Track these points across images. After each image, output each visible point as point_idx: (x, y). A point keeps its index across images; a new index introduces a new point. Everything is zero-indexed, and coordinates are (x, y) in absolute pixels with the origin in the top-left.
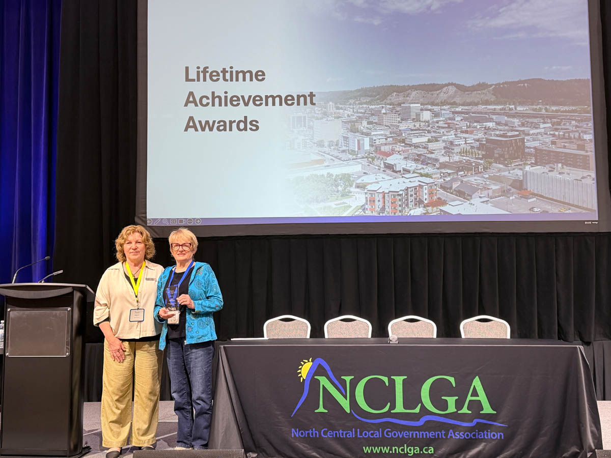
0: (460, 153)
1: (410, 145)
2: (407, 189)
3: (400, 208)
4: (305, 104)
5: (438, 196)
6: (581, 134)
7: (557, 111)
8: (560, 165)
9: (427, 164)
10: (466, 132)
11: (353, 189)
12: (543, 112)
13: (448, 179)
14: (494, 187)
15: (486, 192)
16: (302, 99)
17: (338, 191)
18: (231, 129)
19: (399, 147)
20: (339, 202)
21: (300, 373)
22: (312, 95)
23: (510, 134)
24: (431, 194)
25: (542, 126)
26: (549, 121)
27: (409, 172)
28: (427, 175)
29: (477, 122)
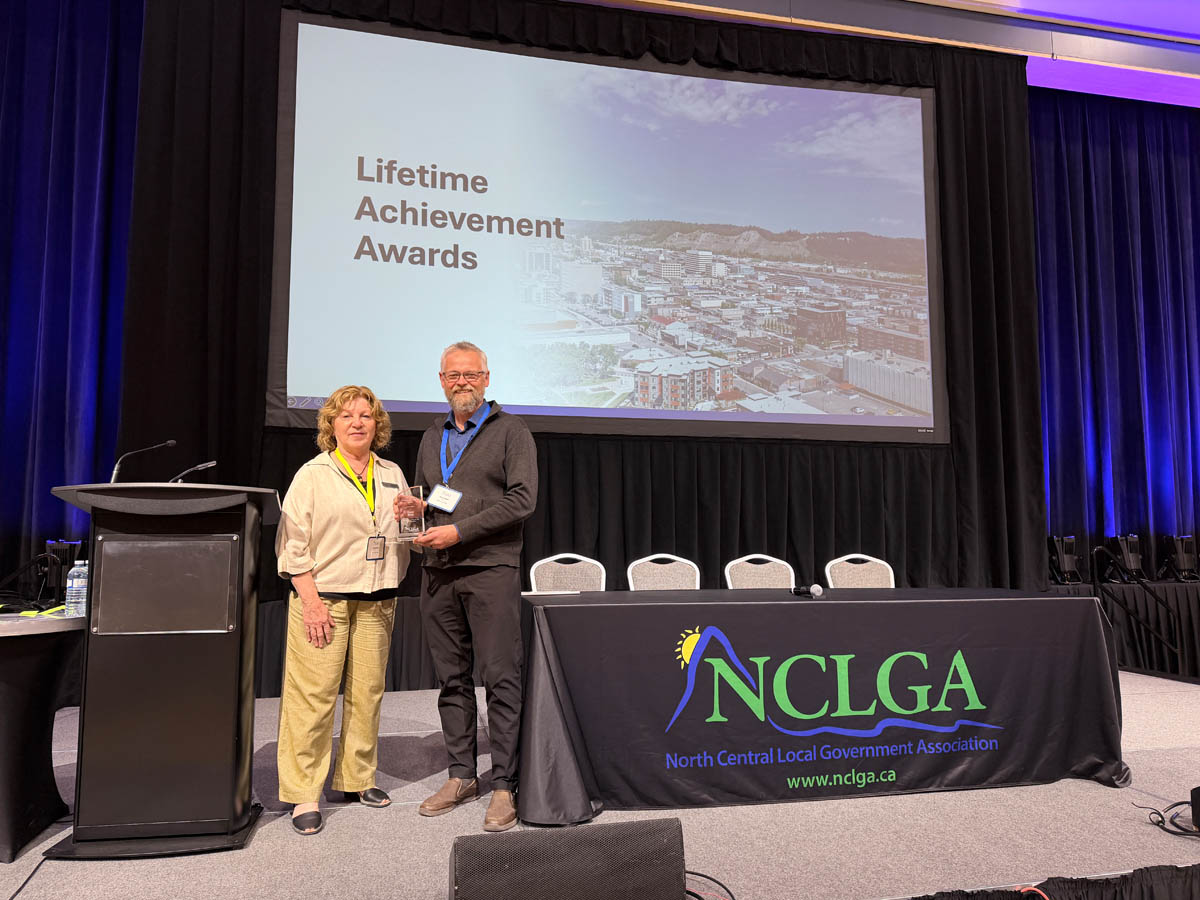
0: (764, 326)
1: (698, 310)
2: (693, 373)
3: (683, 400)
4: (549, 235)
5: (735, 385)
6: (915, 313)
7: (885, 279)
8: (888, 352)
9: (721, 338)
10: (772, 297)
11: (617, 368)
12: (869, 278)
13: (748, 362)
14: (807, 377)
15: (796, 383)
16: (544, 228)
17: (596, 370)
18: (432, 263)
19: (683, 312)
20: (596, 386)
21: (680, 653)
22: (558, 223)
23: (827, 305)
24: (725, 381)
25: (867, 297)
26: (876, 291)
27: (695, 348)
28: (720, 355)
29: (785, 284)
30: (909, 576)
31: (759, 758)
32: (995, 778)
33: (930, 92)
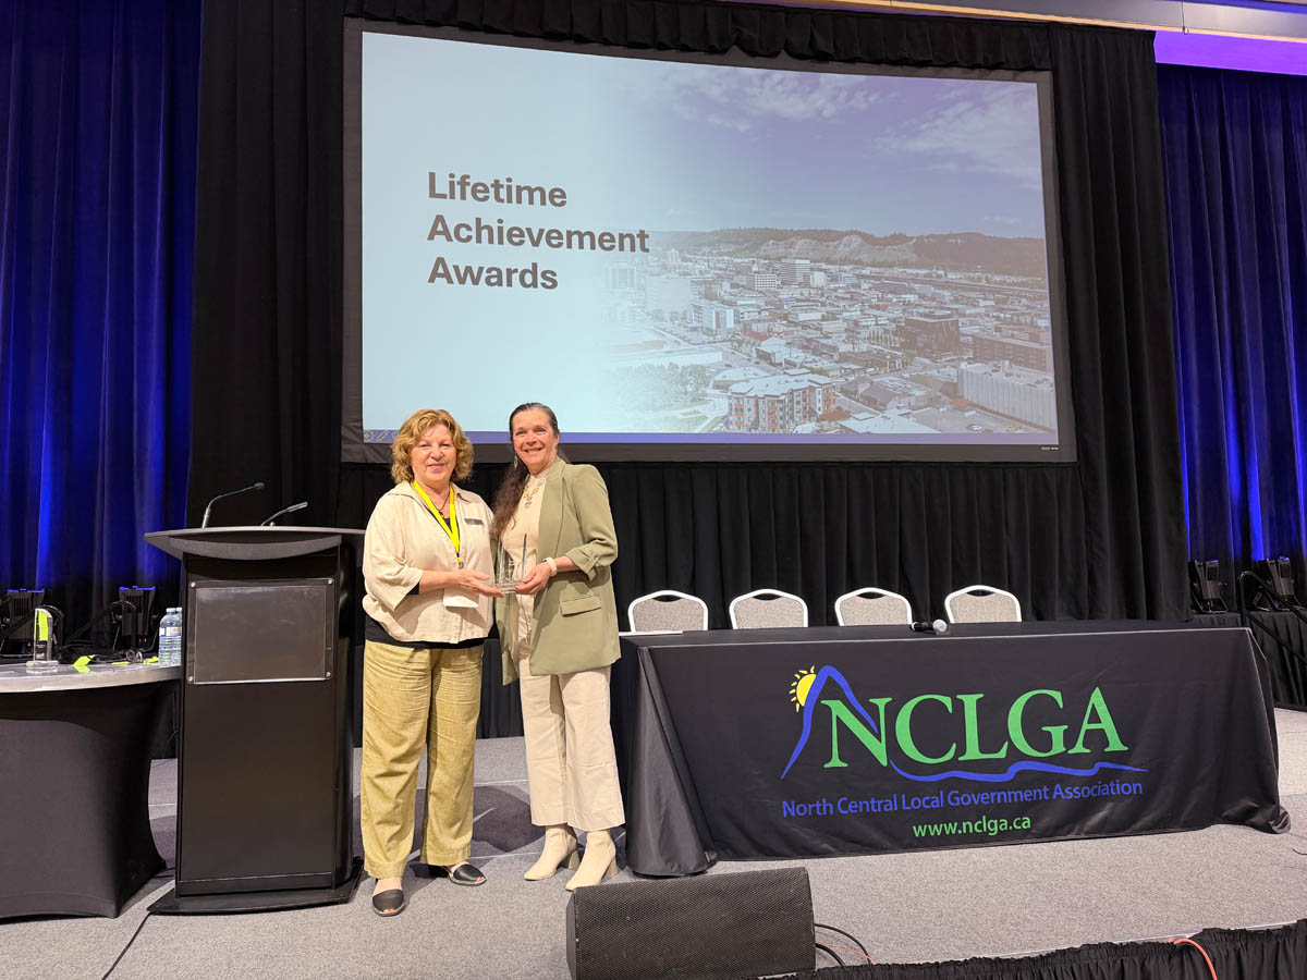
0: (869, 339)
1: (796, 324)
2: (792, 392)
3: (781, 423)
4: (633, 249)
5: (838, 405)
6: (1035, 319)
7: (1002, 283)
8: (1007, 363)
9: (820, 355)
10: (877, 307)
11: (710, 391)
12: (983, 283)
13: (852, 378)
14: (918, 393)
15: (906, 400)
16: (627, 241)
17: (686, 393)
18: (510, 284)
19: (780, 326)
20: (688, 410)
21: (795, 694)
22: (643, 235)
23: (938, 313)
24: (827, 401)
25: (982, 303)
26: (991, 297)
27: (794, 365)
28: (821, 372)
29: (892, 292)
30: (1035, 609)
31: (882, 805)
32: (1139, 825)
33: (1046, 76)
